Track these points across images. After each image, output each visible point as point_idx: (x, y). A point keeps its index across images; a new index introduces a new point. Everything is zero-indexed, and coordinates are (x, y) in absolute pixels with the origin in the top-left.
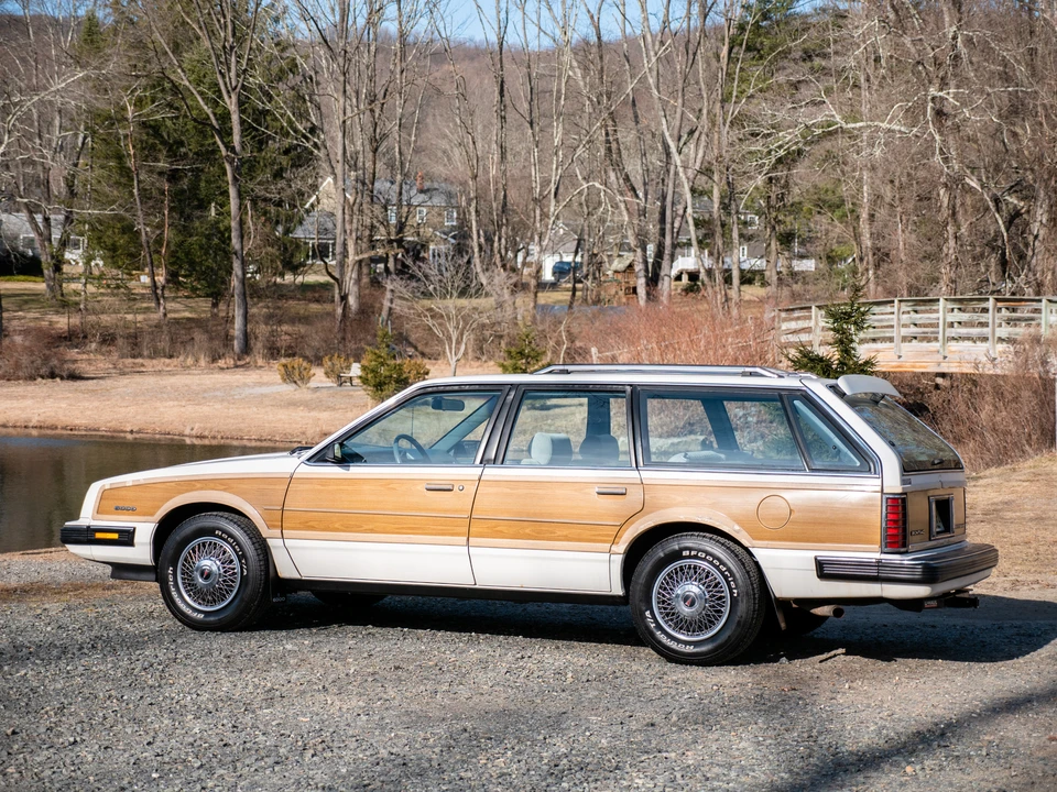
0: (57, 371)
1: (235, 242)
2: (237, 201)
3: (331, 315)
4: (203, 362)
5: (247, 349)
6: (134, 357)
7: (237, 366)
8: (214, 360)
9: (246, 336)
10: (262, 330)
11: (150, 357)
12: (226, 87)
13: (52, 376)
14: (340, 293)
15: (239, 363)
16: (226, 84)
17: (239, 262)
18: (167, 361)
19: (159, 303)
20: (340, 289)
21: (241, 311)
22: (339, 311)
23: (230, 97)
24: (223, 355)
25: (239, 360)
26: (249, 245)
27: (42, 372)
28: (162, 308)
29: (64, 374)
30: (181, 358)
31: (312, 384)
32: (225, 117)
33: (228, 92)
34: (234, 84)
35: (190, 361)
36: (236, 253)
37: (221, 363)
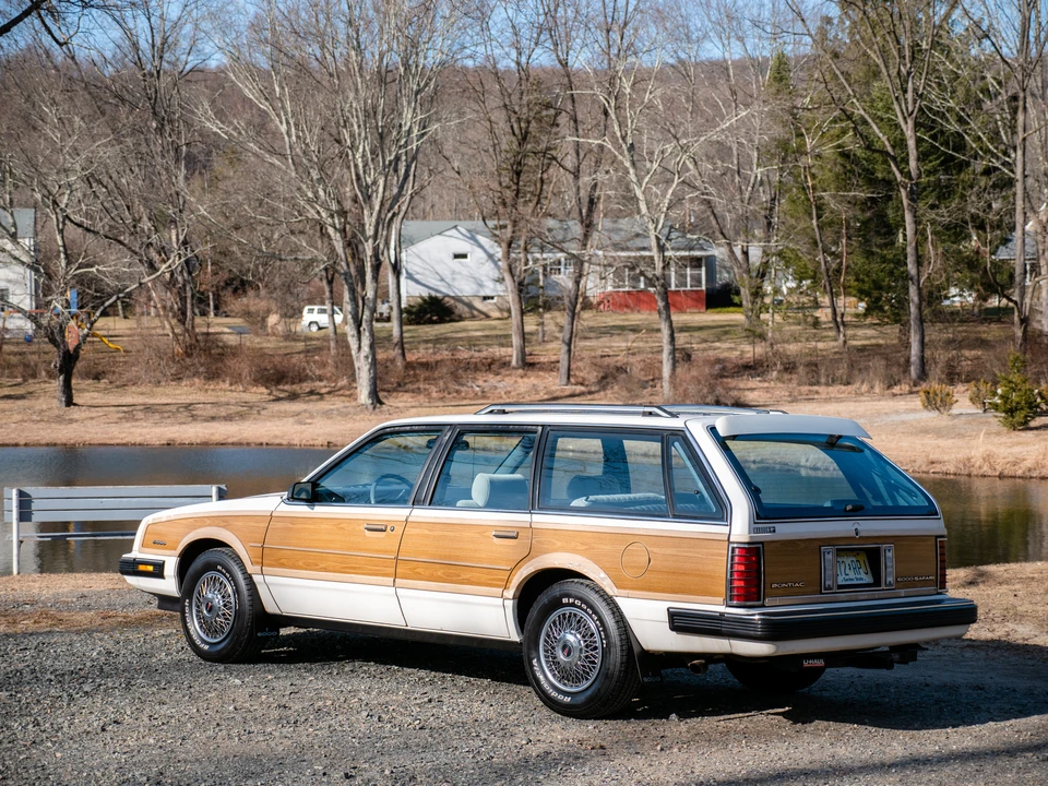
0: (723, 400)
1: (911, 268)
2: (913, 226)
3: (1012, 338)
4: (877, 390)
5: (923, 375)
6: (812, 384)
7: (911, 393)
8: (890, 387)
9: (923, 361)
10: (942, 356)
11: (827, 384)
12: (903, 113)
13: (718, 403)
14: (1019, 316)
15: (914, 389)
16: (902, 110)
17: (915, 288)
18: (843, 388)
19: (839, 331)
20: (1020, 312)
21: (918, 337)
22: (1019, 333)
23: (906, 123)
24: (899, 381)
25: (915, 386)
26: (927, 271)
27: (708, 400)
28: (841, 335)
29: (729, 403)
30: (857, 385)
31: (955, 410)
32: (900, 143)
33: (905, 118)
34: (910, 109)
35: (865, 387)
36: (911, 279)
37: (896, 390)
